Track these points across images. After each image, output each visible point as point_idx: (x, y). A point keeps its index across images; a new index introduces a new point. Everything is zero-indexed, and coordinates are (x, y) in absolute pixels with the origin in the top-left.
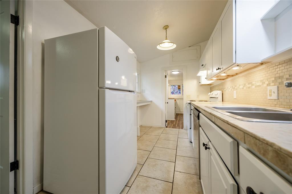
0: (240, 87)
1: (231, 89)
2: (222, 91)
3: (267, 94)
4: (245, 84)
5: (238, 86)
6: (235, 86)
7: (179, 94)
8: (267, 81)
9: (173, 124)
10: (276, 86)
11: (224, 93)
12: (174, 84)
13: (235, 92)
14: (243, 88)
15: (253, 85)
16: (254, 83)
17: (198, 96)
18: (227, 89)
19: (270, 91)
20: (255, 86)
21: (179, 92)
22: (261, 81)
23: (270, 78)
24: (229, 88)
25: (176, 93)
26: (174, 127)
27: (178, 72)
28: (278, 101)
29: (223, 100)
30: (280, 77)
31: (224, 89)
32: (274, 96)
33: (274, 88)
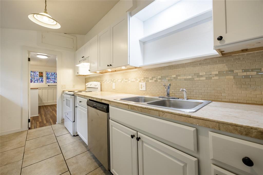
0: (119, 81)
1: (110, 81)
2: (101, 83)
3: (139, 87)
4: (123, 79)
5: (117, 80)
6: (114, 80)
7: (41, 82)
8: (139, 79)
9: (38, 121)
10: (145, 83)
11: (102, 84)
12: (33, 70)
13: (114, 84)
14: (121, 82)
15: (129, 80)
16: (130, 79)
17: (74, 86)
18: (105, 81)
19: (141, 85)
20: (131, 81)
21: (40, 80)
22: (135, 78)
23: (141, 78)
24: (108, 80)
25: (36, 81)
26: (42, 125)
27: (46, 57)
28: (146, 91)
29: (102, 90)
30: (147, 78)
31: (102, 81)
32: (144, 89)
33: (144, 84)
